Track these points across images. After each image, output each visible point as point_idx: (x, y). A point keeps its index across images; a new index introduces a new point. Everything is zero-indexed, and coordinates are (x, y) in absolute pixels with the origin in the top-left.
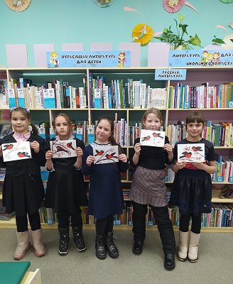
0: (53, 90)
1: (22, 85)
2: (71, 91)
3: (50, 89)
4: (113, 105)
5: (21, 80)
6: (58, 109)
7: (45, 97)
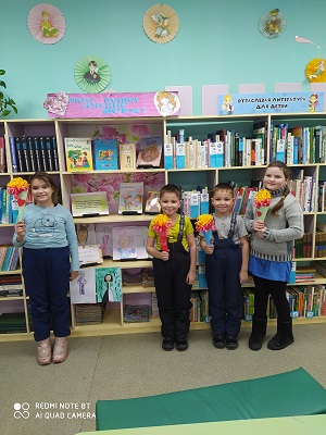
0: (222, 143)
1: (182, 139)
2: (246, 145)
3: (218, 142)
4: (300, 160)
5: (182, 133)
6: (226, 168)
7: (211, 153)
